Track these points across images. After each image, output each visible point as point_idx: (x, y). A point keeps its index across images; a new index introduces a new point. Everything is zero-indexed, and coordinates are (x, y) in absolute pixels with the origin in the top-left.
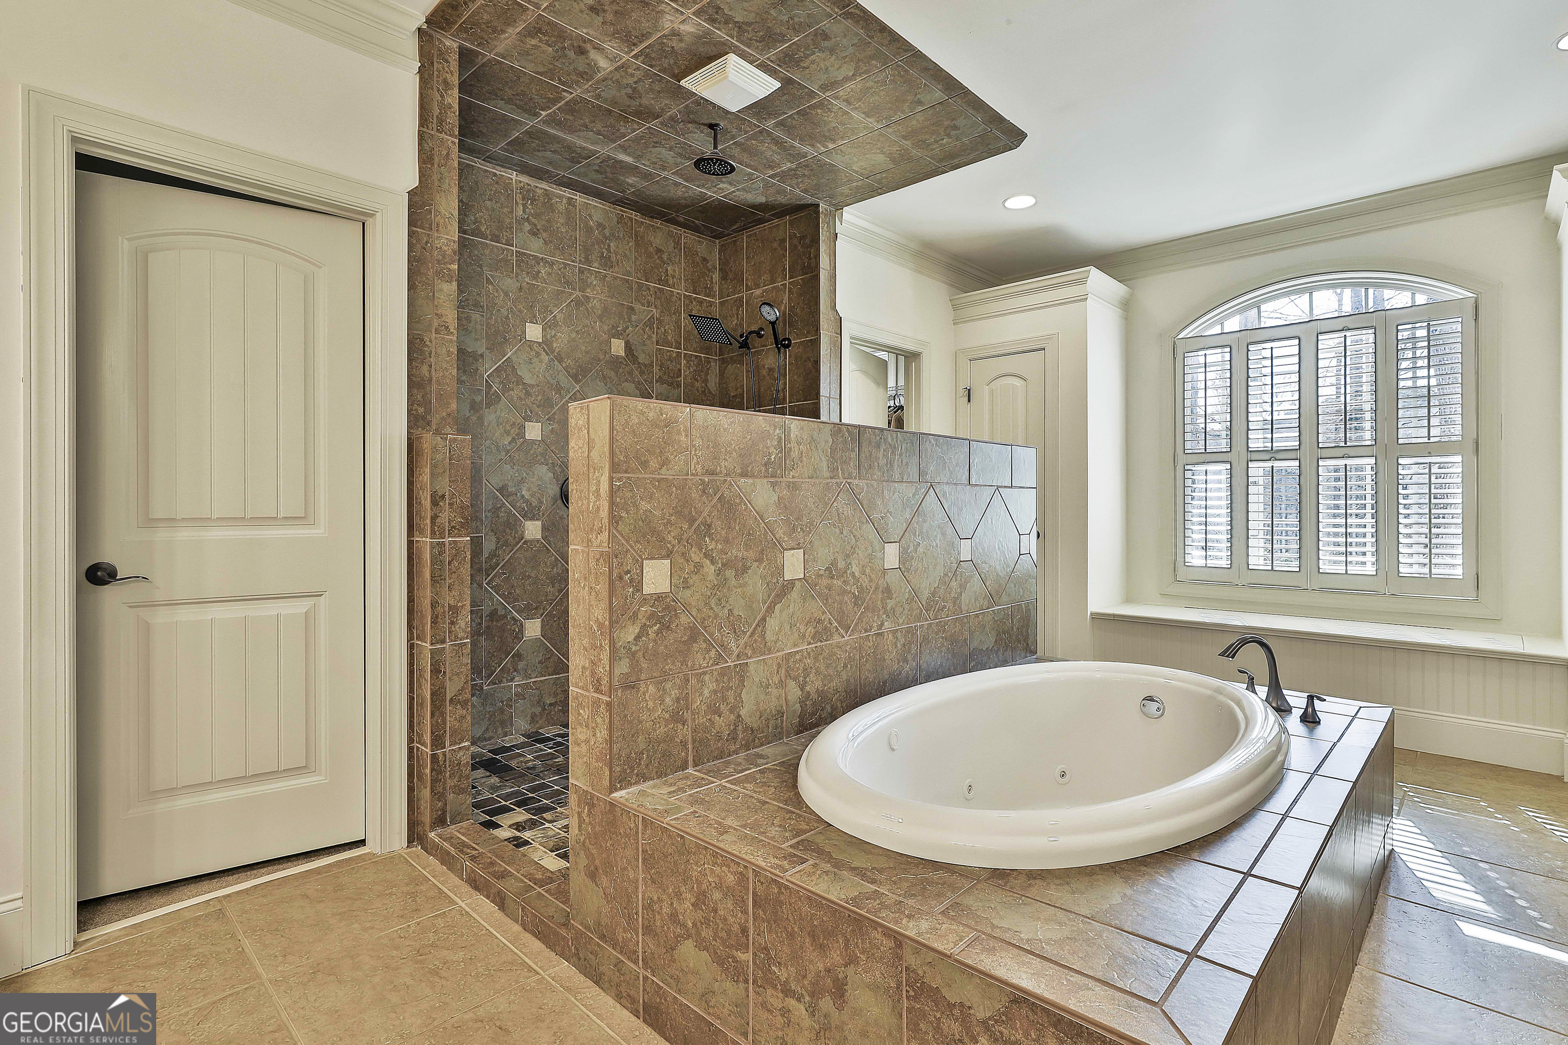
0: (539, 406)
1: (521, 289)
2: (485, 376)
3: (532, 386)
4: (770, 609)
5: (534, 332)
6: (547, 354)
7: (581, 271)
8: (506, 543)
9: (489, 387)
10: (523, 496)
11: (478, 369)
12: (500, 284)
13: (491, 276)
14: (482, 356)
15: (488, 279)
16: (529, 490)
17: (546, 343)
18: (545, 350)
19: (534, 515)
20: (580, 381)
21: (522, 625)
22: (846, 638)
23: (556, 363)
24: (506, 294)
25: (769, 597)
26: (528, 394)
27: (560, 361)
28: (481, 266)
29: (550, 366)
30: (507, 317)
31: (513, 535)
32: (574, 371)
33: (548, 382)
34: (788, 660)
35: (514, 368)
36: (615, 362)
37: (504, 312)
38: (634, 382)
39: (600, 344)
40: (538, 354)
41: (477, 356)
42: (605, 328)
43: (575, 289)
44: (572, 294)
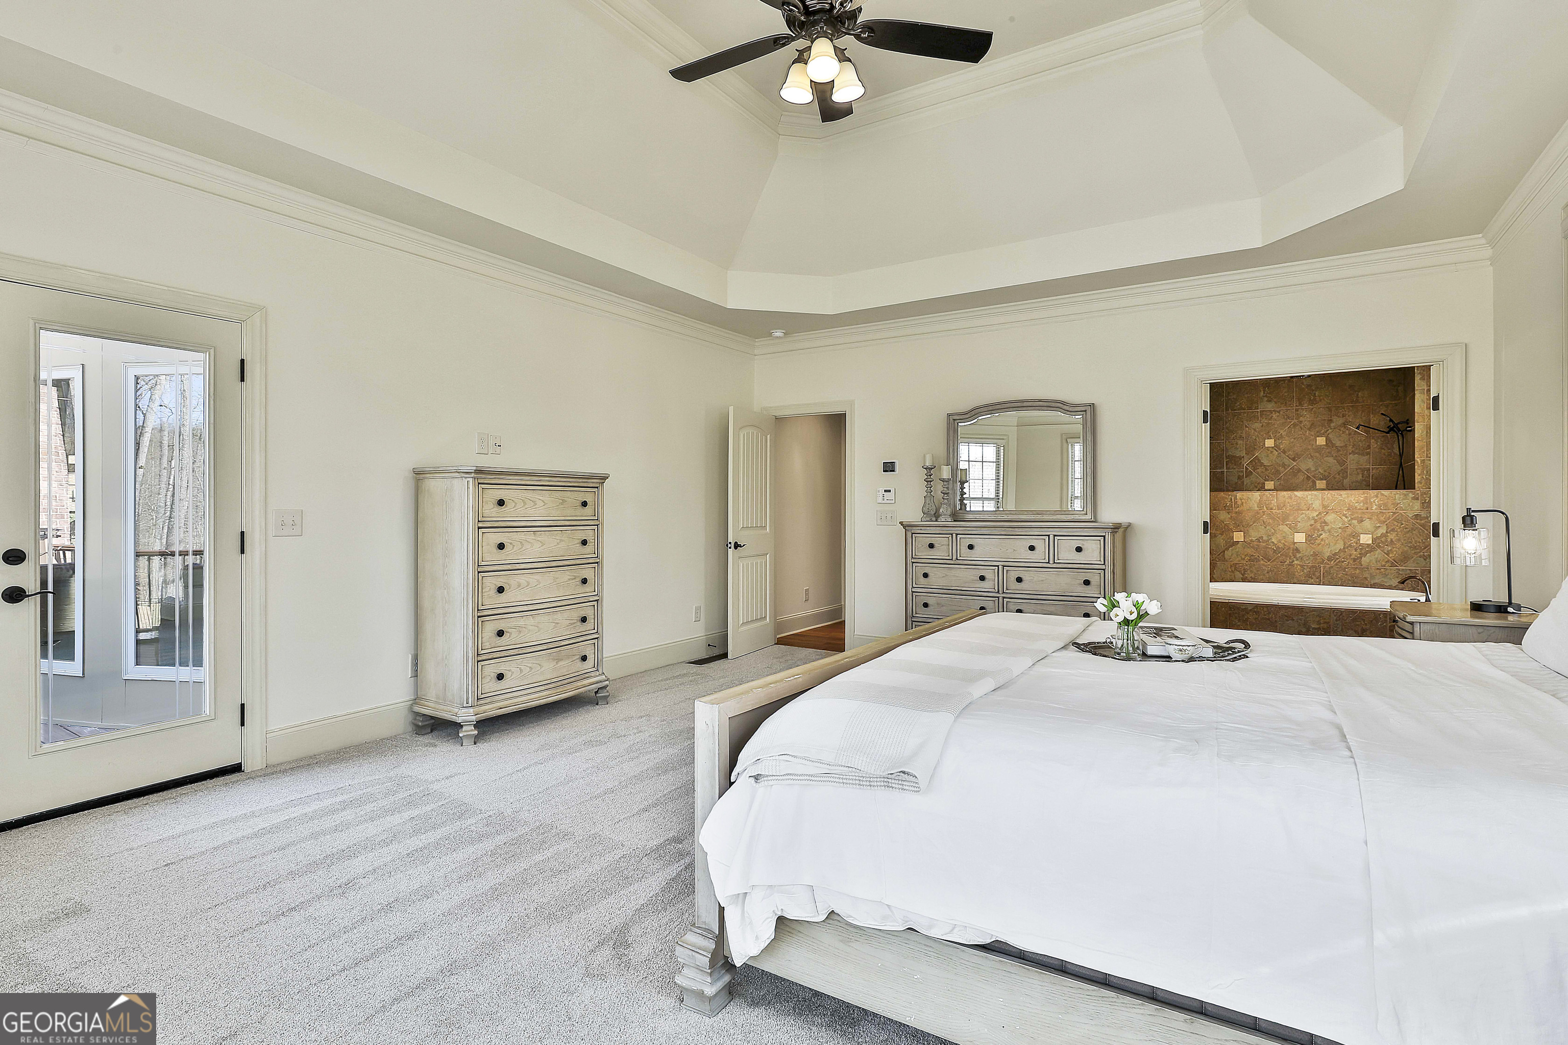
0: (1272, 474)
1: (1262, 426)
2: (1245, 465)
3: (1269, 466)
4: (1227, 549)
5: (1269, 443)
6: (1277, 451)
7: (1297, 410)
9: (1247, 469)
11: (1241, 463)
12: (1252, 427)
14: (1243, 457)
15: (1246, 426)
17: (1276, 447)
18: (1276, 450)
20: (1297, 460)
22: (1269, 563)
23: (1282, 454)
24: (1255, 430)
25: (1226, 545)
26: (1266, 470)
27: (1284, 452)
28: (1243, 422)
29: (1279, 456)
30: (1256, 439)
32: (1292, 457)
33: (1278, 463)
34: (1236, 565)
35: (1259, 460)
36: (1319, 449)
37: (1254, 437)
38: (1333, 456)
39: (1309, 442)
40: (1272, 452)
41: (1241, 458)
42: (1313, 433)
43: (1293, 419)
44: (1291, 422)
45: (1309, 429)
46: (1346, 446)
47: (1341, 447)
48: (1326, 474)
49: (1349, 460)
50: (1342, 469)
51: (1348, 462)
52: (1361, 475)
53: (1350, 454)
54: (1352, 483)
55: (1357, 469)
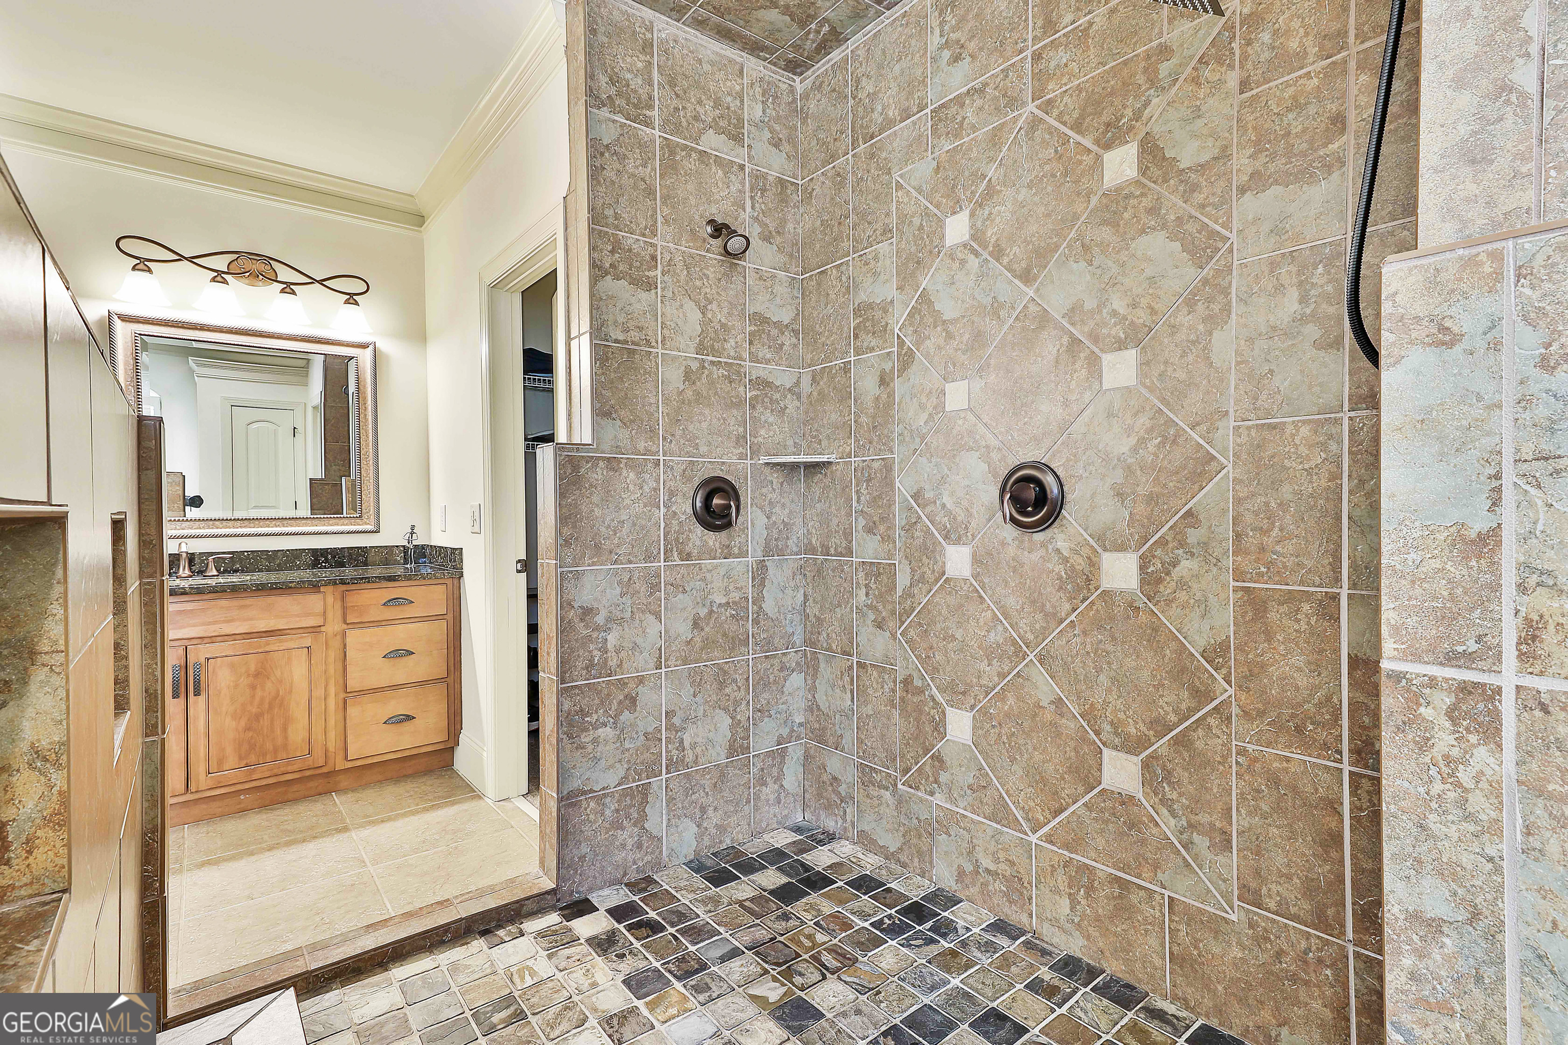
0: (967, 351)
1: (937, 169)
2: (897, 331)
3: (956, 320)
5: (957, 228)
6: (977, 254)
7: (1035, 61)
8: (922, 579)
9: (901, 343)
10: (944, 506)
11: (887, 324)
12: (912, 180)
13: (901, 176)
14: (892, 302)
15: (896, 183)
16: (952, 494)
17: (978, 236)
18: (975, 250)
19: (960, 538)
20: (1037, 278)
21: (944, 713)
23: (994, 262)
28: (888, 171)
29: (985, 274)
30: (921, 227)
31: (931, 566)
32: (1024, 265)
35: (932, 302)
36: (1113, 203)
37: (917, 221)
38: (1164, 226)
39: (1076, 182)
40: (963, 262)
41: (886, 307)
42: (1087, 142)
43: (1024, 104)
44: (1015, 120)
45: (1077, 127)
46: (1224, 155)
47: (1202, 168)
48: (1141, 316)
49: (1236, 225)
50: (1205, 282)
51: (1233, 237)
52: (1294, 294)
53: (1242, 190)
54: (1250, 340)
55: (1273, 265)
